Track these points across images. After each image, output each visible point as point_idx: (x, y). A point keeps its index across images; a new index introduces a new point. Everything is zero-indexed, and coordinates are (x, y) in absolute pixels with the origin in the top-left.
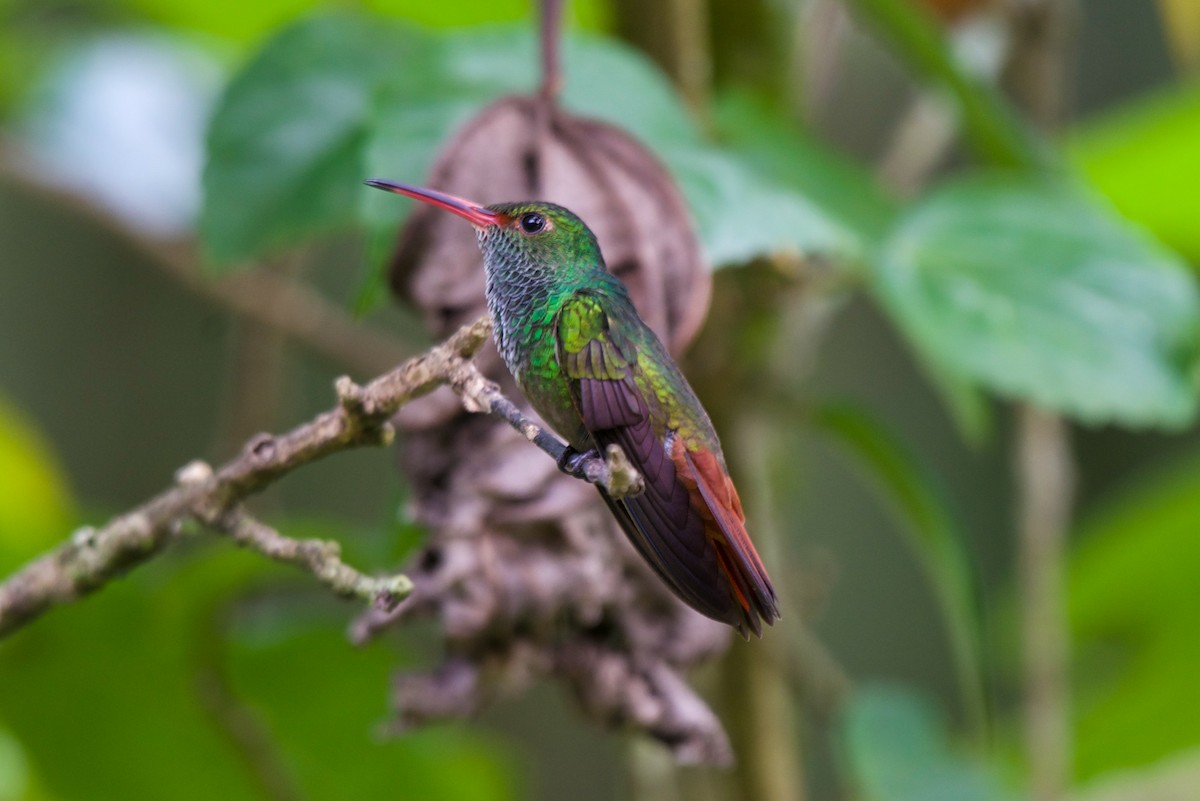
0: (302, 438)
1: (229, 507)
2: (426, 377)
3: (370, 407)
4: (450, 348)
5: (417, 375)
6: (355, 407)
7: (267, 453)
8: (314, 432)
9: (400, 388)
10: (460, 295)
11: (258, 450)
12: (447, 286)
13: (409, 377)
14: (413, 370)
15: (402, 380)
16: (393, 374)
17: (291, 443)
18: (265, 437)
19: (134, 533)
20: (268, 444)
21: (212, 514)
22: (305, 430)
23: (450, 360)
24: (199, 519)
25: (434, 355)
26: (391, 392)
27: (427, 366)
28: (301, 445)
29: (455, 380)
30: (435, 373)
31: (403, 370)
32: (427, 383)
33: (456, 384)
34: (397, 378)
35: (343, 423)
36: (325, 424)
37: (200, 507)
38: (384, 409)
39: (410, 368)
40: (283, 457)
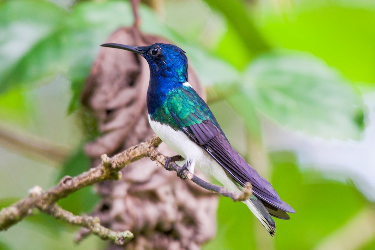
0: (84, 177)
1: (52, 204)
2: (138, 154)
3: (114, 166)
4: (149, 143)
5: (135, 153)
6: (108, 166)
7: (69, 183)
8: (90, 175)
9: (127, 158)
10: (112, 104)
11: (65, 182)
12: (107, 101)
13: (130, 154)
14: (132, 151)
15: (127, 155)
16: (123, 152)
17: (80, 179)
18: (68, 177)
19: (12, 214)
20: (69, 179)
21: (45, 207)
22: (85, 174)
23: (150, 148)
24: (40, 209)
25: (142, 145)
26: (122, 160)
27: (138, 150)
28: (84, 180)
29: (152, 155)
30: (142, 152)
31: (128, 151)
32: (138, 156)
33: (152, 157)
34: (125, 154)
35: (102, 171)
36: (94, 172)
37: (40, 204)
38: (119, 166)
39: (130, 150)
40: (76, 185)
